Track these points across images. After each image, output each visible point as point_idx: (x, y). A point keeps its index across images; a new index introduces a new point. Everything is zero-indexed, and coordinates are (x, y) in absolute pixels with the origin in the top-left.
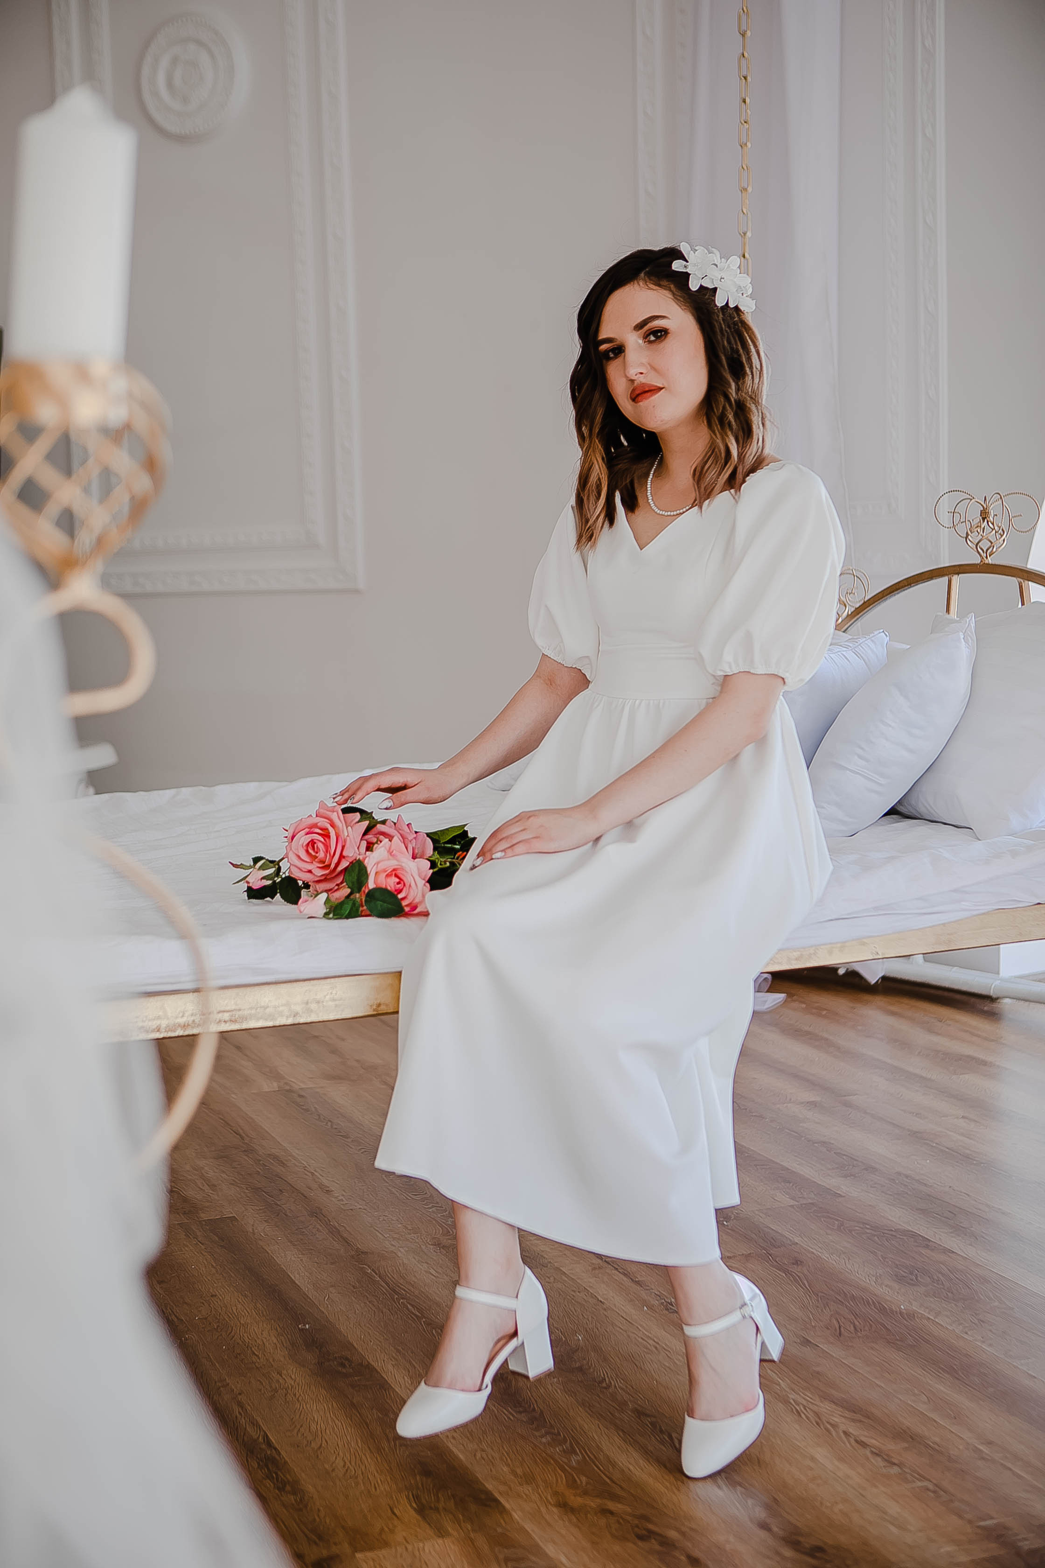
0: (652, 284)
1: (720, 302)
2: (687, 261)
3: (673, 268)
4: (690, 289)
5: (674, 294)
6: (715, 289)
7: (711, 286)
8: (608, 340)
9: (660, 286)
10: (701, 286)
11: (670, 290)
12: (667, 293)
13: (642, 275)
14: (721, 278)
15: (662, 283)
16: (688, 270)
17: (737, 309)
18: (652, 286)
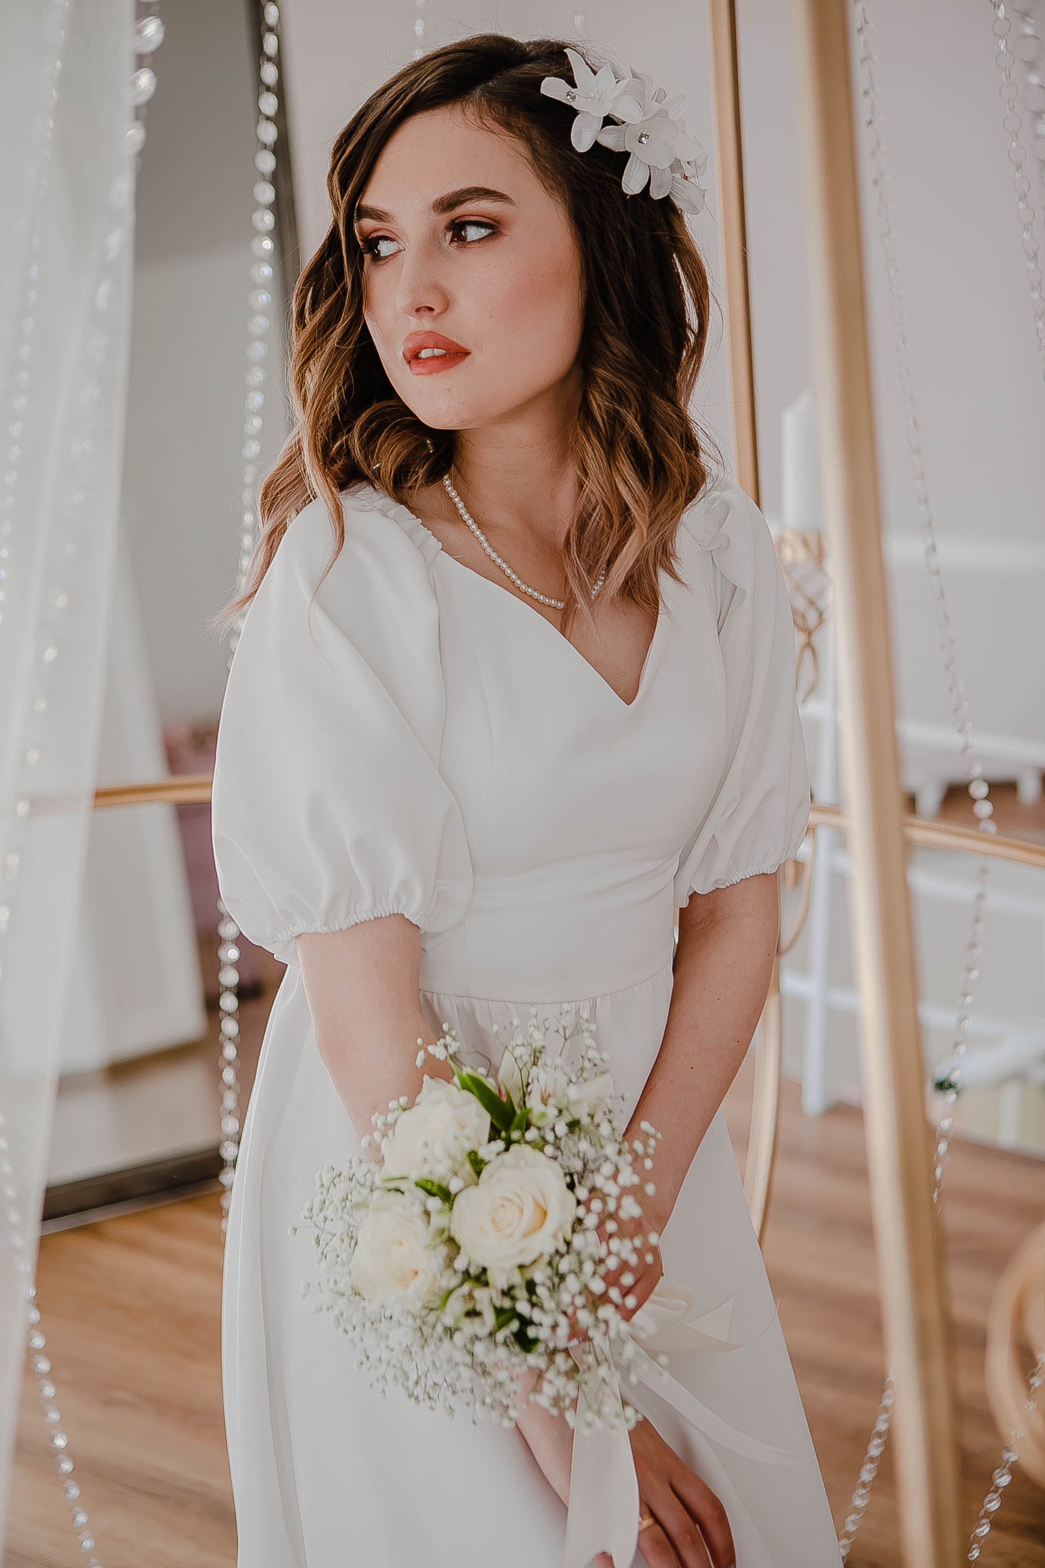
0: (494, 119)
1: (632, 183)
2: (574, 86)
3: (543, 91)
4: (572, 149)
5: (534, 151)
6: (626, 156)
7: (617, 148)
8: (378, 215)
9: (508, 125)
10: (597, 145)
11: (529, 140)
12: (521, 147)
13: (477, 92)
14: (641, 136)
15: (514, 120)
16: (575, 105)
17: (667, 204)
18: (490, 123)
